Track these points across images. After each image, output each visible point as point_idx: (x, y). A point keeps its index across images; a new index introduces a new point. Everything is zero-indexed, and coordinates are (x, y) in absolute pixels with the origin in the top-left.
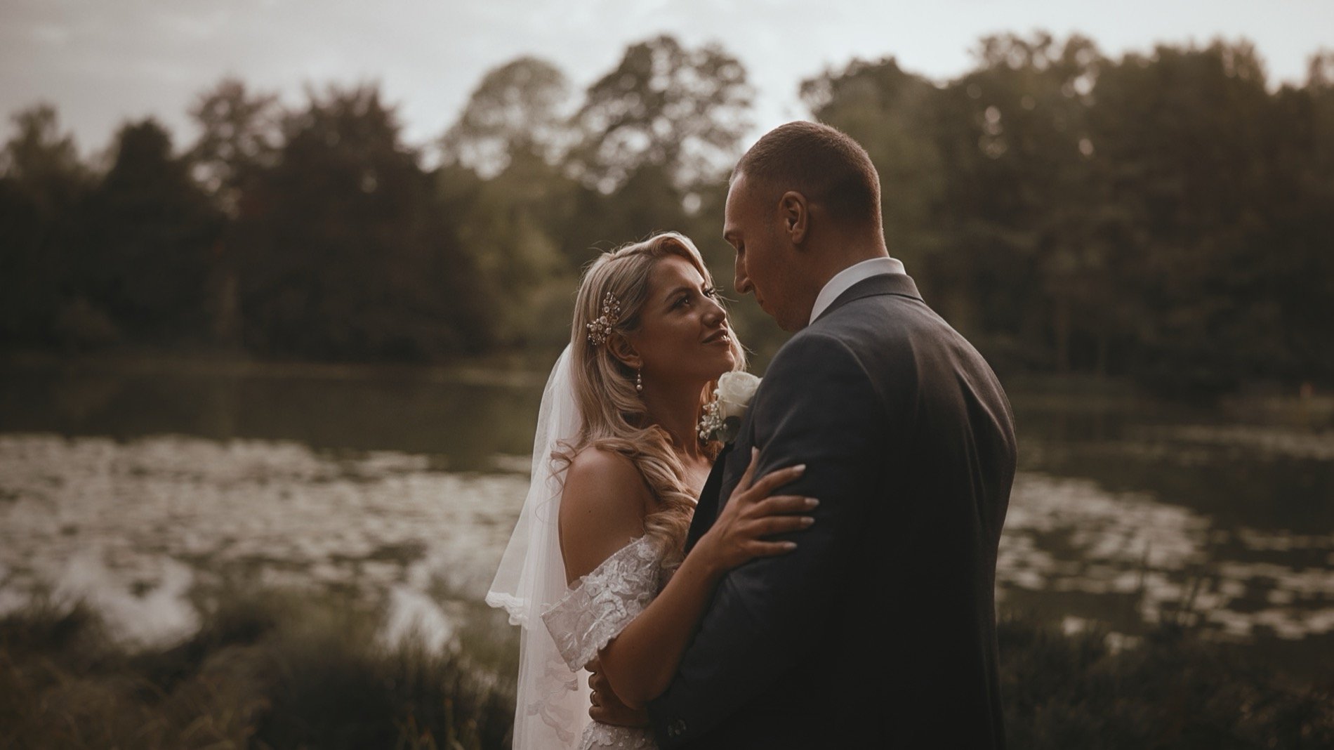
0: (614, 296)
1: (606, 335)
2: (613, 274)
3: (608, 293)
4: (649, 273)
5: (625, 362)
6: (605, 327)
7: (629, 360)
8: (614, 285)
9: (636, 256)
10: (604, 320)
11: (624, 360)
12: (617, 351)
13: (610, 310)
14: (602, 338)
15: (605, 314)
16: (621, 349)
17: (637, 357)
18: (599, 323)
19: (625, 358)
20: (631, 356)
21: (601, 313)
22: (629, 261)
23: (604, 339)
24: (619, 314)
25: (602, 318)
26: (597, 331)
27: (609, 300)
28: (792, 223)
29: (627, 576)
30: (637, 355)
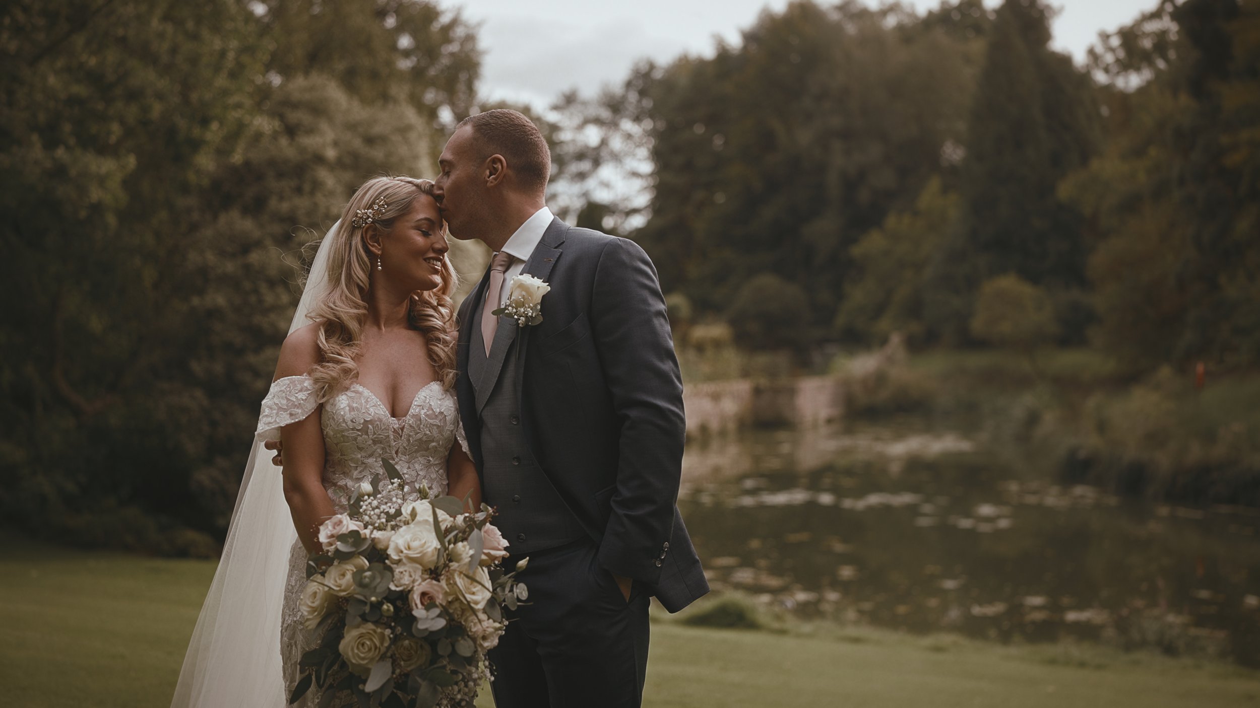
0: (385, 201)
1: (366, 223)
2: (390, 187)
3: (382, 198)
4: (414, 198)
5: (370, 246)
6: (369, 217)
7: (373, 246)
8: (388, 194)
9: (410, 185)
10: (370, 213)
11: (370, 244)
12: (368, 237)
13: (378, 208)
14: (363, 223)
15: (373, 209)
16: (371, 238)
17: (379, 247)
18: (366, 213)
19: (371, 244)
20: (376, 244)
21: (370, 207)
22: (404, 185)
23: (364, 225)
24: (383, 214)
25: (370, 211)
26: (361, 218)
27: (380, 202)
28: (491, 175)
29: (289, 395)
30: (380, 246)
